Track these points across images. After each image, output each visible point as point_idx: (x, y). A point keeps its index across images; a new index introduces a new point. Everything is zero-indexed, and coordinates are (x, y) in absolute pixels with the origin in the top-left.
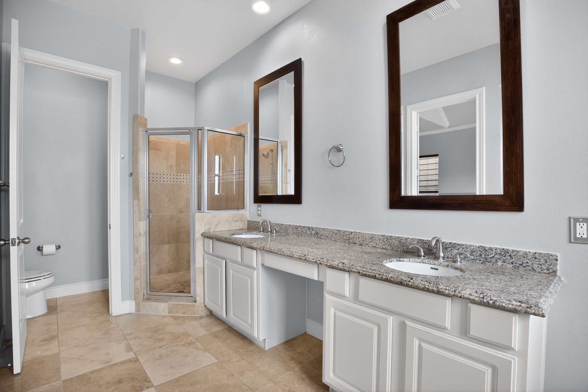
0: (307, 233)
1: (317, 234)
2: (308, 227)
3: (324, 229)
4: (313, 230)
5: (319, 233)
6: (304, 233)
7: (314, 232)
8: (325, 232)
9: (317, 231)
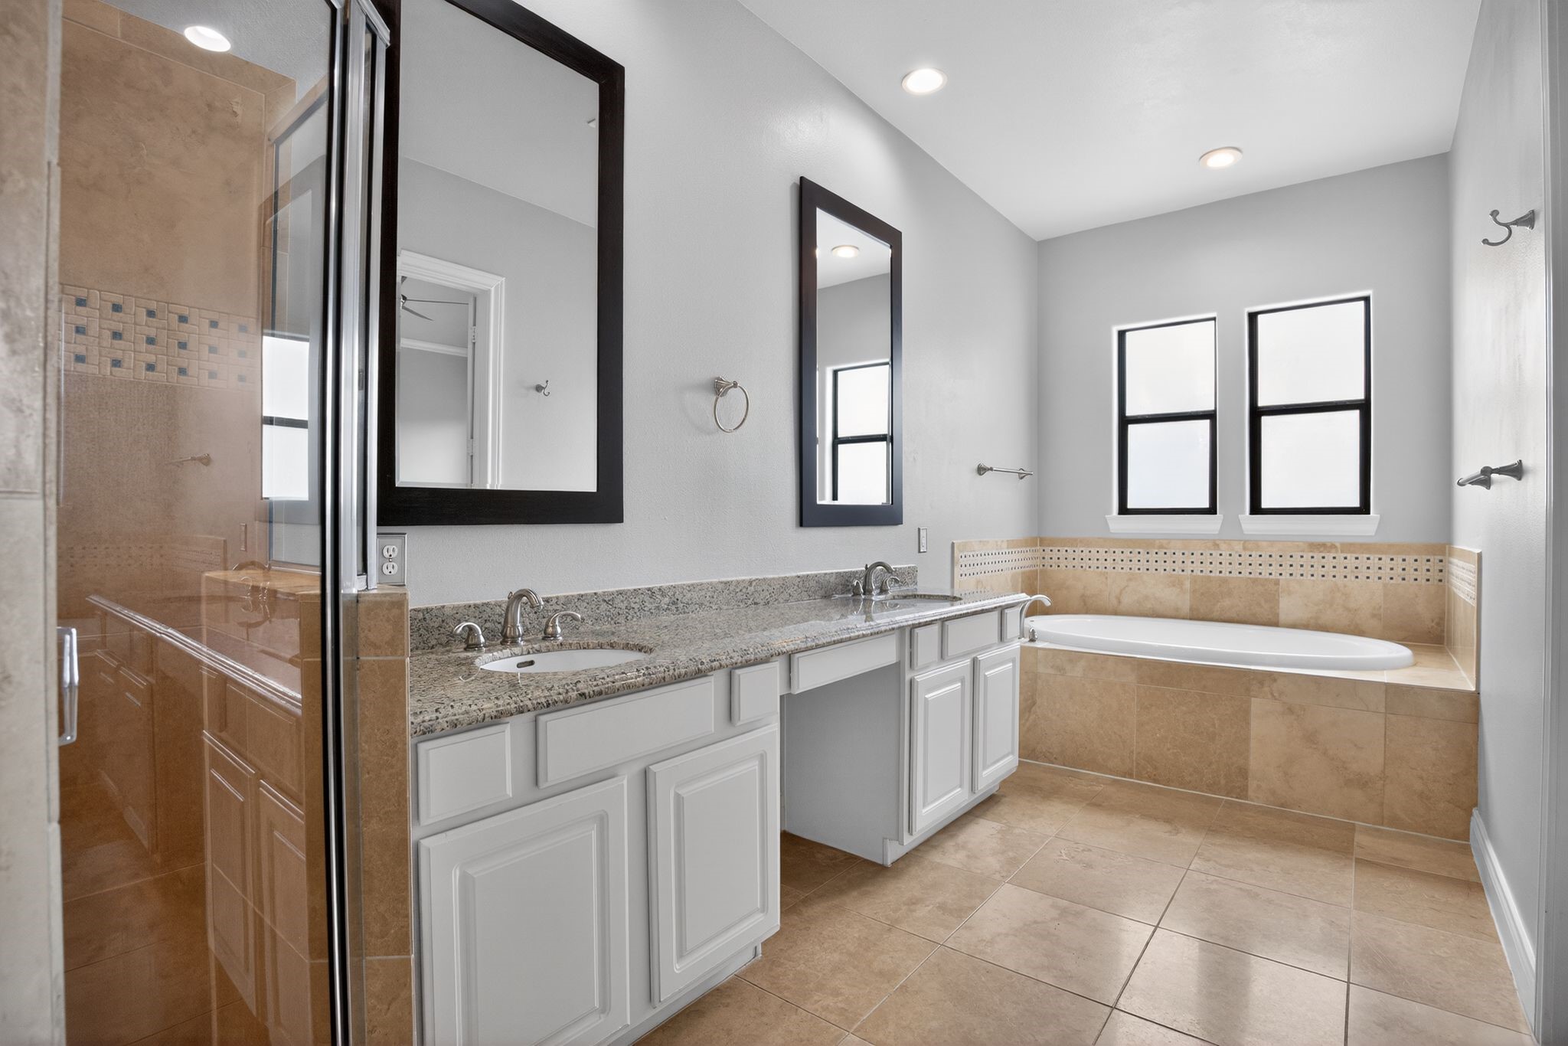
0: (646, 609)
1: (674, 603)
2: (649, 589)
3: (692, 587)
4: (663, 595)
5: (680, 599)
6: (637, 610)
7: (667, 600)
8: (695, 595)
9: (674, 595)
